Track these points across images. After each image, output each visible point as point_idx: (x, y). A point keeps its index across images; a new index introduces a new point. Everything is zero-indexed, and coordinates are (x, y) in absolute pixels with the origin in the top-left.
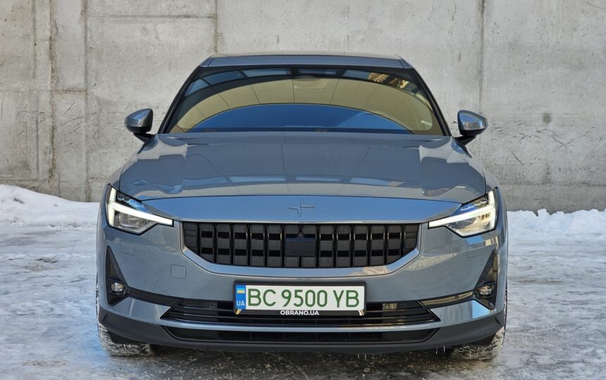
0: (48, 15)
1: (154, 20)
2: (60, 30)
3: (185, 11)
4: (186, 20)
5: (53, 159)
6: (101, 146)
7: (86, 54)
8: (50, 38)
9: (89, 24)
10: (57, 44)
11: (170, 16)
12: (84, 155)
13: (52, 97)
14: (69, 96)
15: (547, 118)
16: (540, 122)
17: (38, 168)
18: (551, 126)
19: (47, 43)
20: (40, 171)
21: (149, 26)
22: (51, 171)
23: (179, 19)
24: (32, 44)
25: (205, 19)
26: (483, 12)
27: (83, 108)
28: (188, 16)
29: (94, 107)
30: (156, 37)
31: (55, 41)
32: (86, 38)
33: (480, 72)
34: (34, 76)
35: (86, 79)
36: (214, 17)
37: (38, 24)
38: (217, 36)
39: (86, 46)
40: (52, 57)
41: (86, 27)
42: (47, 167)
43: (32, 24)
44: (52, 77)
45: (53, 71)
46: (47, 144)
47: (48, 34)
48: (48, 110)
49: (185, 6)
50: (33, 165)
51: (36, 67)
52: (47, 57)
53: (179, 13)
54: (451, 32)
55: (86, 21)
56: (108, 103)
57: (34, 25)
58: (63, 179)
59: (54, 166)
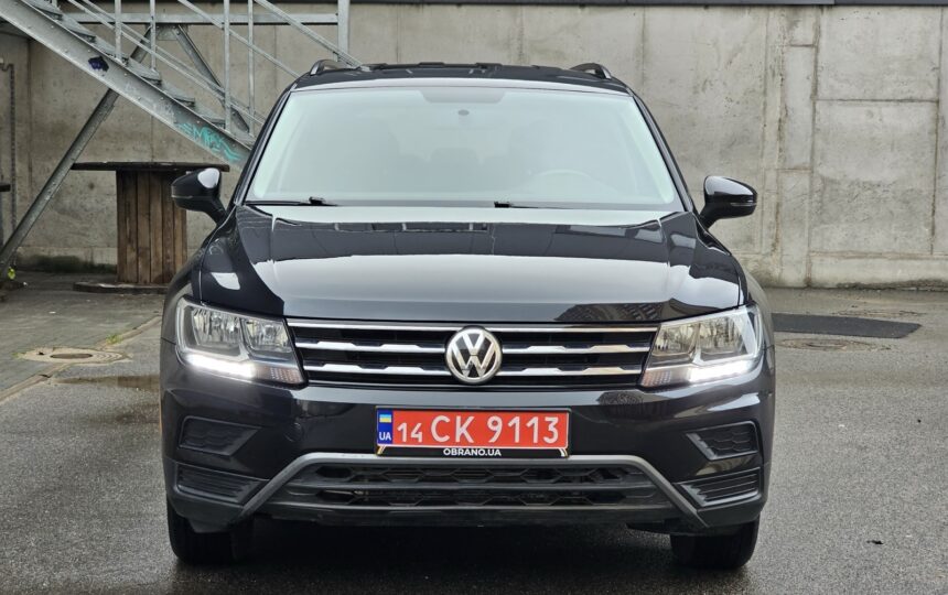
0: (779, 100)
1: (879, 103)
2: (790, 112)
3: (909, 95)
4: (909, 104)
5: (777, 235)
6: (823, 222)
7: (813, 135)
8: (780, 121)
9: (817, 106)
10: (786, 126)
11: (894, 100)
12: (806, 231)
13: (778, 175)
14: (794, 174)
17: (761, 242)
19: (777, 124)
20: (764, 244)
21: (875, 110)
22: (774, 245)
23: (903, 104)
24: (762, 126)
25: (929, 103)
27: (807, 187)
28: (911, 100)
29: (818, 185)
30: (881, 120)
31: (785, 122)
32: (814, 120)
34: (762, 156)
35: (812, 159)
36: (936, 102)
37: (769, 107)
38: (938, 119)
39: (813, 128)
40: (780, 138)
41: (814, 111)
42: (771, 241)
43: (762, 107)
44: (780, 157)
45: (781, 150)
46: (772, 219)
47: (778, 116)
48: (774, 188)
49: (909, 91)
50: (757, 239)
51: (764, 147)
52: (774, 138)
53: (904, 97)
55: (814, 103)
56: (833, 181)
57: (765, 109)
58: (785, 253)
59: (777, 240)
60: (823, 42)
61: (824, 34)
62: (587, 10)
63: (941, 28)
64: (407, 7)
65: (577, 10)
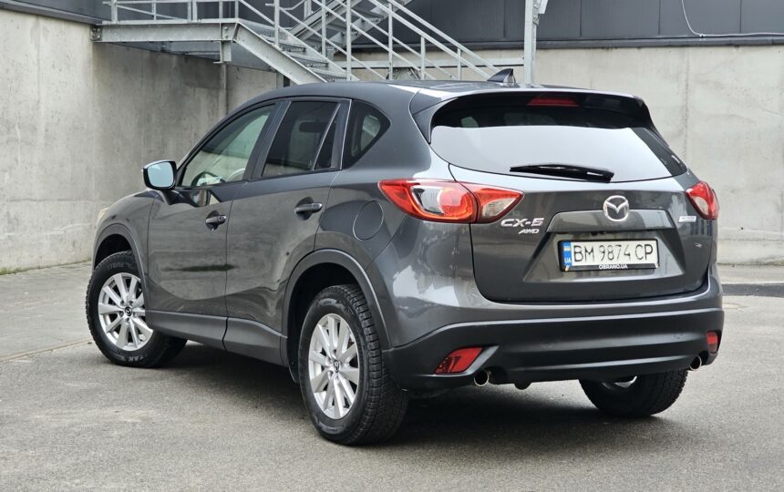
62: (741, 49)
64: (600, 50)
65: (734, 50)
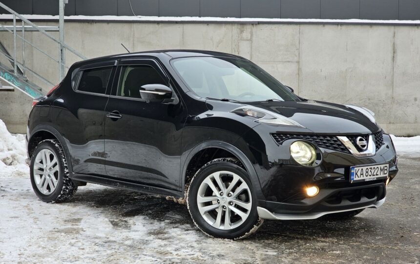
1: (276, 63)
3: (288, 60)
11: (282, 62)
15: (416, 99)
16: (413, 101)
18: (417, 102)
25: (295, 63)
26: (393, 61)
28: (289, 62)
30: (277, 69)
33: (393, 83)
36: (298, 62)
38: (299, 69)
49: (288, 58)
53: (286, 60)
54: (382, 68)
60: (254, 38)
61: (254, 36)
62: (160, 25)
63: (299, 33)
64: (87, 24)
65: (156, 25)
